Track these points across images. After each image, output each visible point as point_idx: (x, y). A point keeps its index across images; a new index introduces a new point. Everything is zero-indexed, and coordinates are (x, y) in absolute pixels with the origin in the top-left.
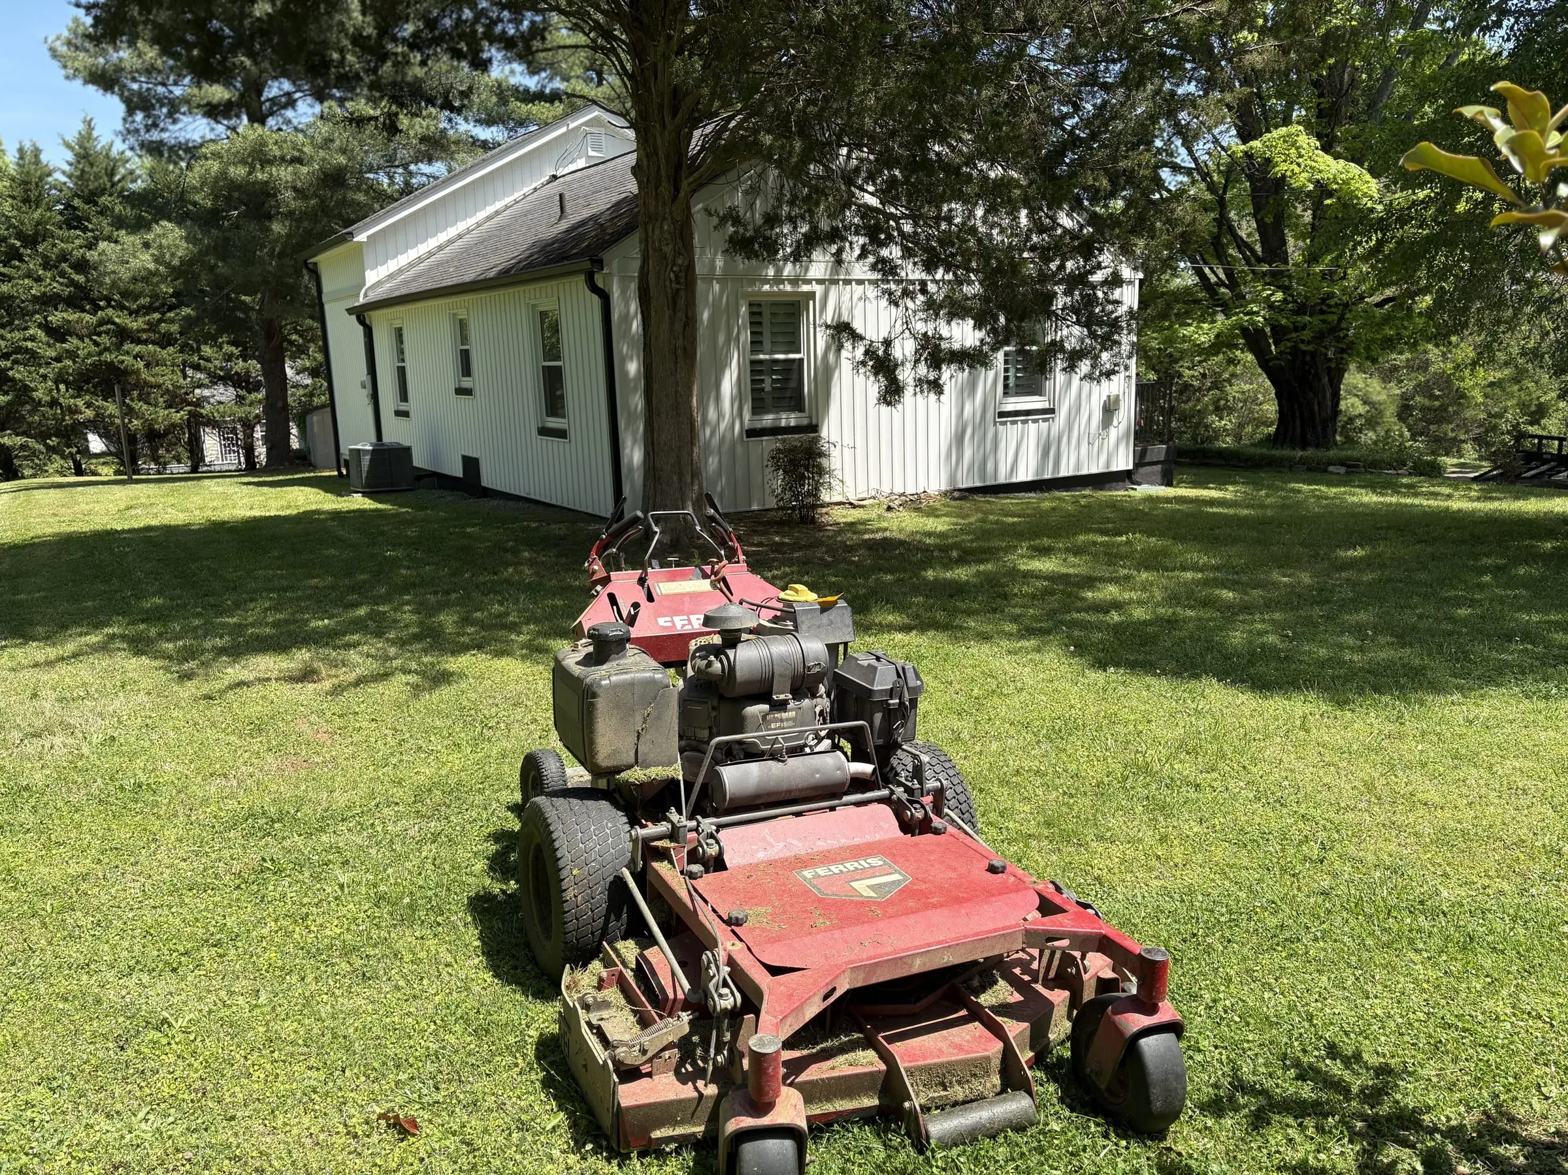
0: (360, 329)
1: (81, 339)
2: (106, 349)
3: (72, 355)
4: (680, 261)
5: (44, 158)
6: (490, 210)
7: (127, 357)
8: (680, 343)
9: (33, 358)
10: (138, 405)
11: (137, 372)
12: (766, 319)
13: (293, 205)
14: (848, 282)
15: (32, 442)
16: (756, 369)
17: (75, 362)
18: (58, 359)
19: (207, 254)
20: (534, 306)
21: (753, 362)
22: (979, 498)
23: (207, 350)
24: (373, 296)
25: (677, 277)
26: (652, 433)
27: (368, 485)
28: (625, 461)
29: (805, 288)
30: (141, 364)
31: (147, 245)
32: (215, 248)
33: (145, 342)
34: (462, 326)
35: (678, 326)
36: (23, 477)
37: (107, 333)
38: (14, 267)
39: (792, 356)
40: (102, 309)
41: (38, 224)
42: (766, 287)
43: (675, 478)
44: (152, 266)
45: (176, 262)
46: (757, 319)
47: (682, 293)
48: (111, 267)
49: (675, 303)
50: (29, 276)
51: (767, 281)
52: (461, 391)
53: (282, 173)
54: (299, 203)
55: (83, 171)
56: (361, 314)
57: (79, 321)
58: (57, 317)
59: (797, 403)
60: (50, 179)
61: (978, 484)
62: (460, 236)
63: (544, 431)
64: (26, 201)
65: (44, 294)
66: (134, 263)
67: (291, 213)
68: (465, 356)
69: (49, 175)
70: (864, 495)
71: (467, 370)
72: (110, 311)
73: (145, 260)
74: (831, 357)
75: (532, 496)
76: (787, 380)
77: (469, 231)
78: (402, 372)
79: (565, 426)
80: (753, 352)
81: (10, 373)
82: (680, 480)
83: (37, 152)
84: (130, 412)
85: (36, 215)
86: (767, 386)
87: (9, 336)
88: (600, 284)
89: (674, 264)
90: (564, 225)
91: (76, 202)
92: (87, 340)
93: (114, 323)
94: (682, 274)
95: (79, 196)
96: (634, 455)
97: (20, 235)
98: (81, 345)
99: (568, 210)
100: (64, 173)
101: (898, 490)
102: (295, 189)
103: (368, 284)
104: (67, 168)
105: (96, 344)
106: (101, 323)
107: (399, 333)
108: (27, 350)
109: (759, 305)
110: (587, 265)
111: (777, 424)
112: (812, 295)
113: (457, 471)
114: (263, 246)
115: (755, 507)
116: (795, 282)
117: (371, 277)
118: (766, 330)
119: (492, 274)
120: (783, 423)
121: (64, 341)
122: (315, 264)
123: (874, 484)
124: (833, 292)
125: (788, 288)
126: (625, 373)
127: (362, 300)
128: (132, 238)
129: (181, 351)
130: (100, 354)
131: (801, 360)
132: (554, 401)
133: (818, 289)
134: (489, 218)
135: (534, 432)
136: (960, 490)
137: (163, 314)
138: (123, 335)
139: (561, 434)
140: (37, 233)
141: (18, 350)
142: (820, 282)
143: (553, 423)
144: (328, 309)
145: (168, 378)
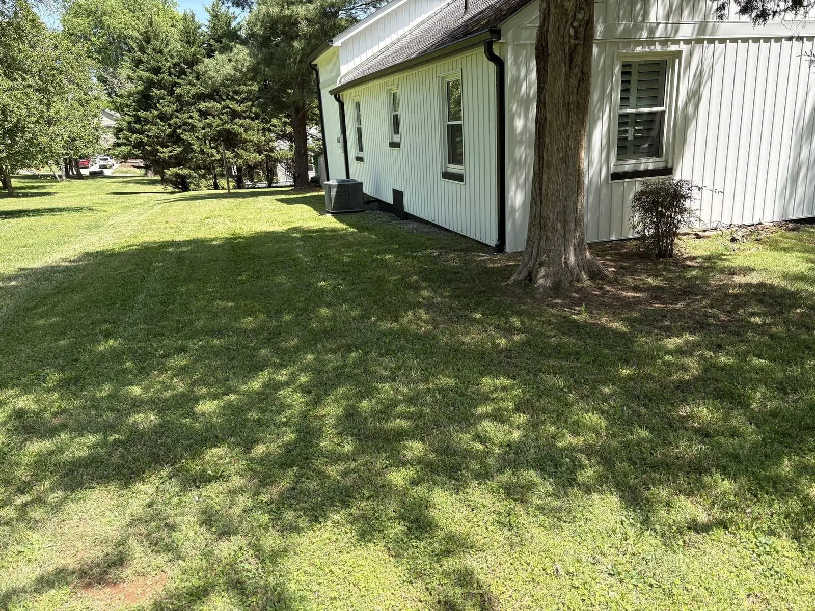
0: (337, 103)
1: (214, 117)
2: (226, 122)
3: (210, 126)
4: (580, 16)
5: (196, 19)
6: (419, 20)
7: (236, 127)
8: (573, 98)
9: (193, 128)
10: (241, 152)
11: (240, 134)
12: (634, 78)
13: (306, 29)
14: (711, 41)
15: (192, 173)
16: (624, 120)
17: (211, 130)
18: (203, 128)
19: (261, 63)
20: (443, 78)
21: (621, 116)
22: (807, 227)
23: (274, 121)
24: (344, 81)
25: (576, 32)
26: (541, 183)
27: (334, 208)
28: (509, 203)
29: (674, 48)
30: (242, 130)
31: (230, 60)
32: (265, 60)
33: (245, 118)
34: (395, 97)
35: (573, 82)
36: (190, 190)
37: (226, 113)
38: (183, 79)
39: (655, 109)
40: (224, 100)
41: (194, 55)
42: (639, 49)
43: (560, 225)
44: (232, 72)
45: (245, 69)
46: (627, 78)
47: (580, 49)
48: (211, 74)
49: (571, 60)
50: (190, 84)
51: (640, 43)
52: (394, 145)
53: (299, 9)
54: (309, 28)
55: (214, 24)
56: (337, 94)
57: (213, 107)
58: (203, 106)
59: (655, 150)
60: (199, 30)
61: (806, 216)
62: (399, 40)
63: (447, 175)
64: (188, 42)
65: (197, 93)
66: (224, 72)
67: (305, 35)
68: (396, 119)
69: (199, 28)
70: (708, 226)
71: (397, 130)
72: (228, 101)
73: (229, 69)
74: (691, 109)
75: (436, 222)
76: (649, 130)
77: (405, 36)
78: (359, 131)
79: (462, 172)
80: (622, 106)
81: (182, 136)
82: (564, 227)
83: (193, 16)
84: (238, 156)
85: (192, 50)
86: (630, 136)
87: (180, 116)
88: (497, 53)
89: (574, 20)
90: (467, 17)
91: (212, 42)
92: (216, 117)
93: (230, 108)
94: (582, 29)
95: (213, 39)
96: (517, 197)
97: (185, 62)
98: (214, 120)
99: (470, 7)
100: (206, 26)
101: (737, 221)
102: (307, 19)
103: (342, 74)
104: (207, 24)
105: (221, 119)
106: (224, 108)
107: (358, 105)
108: (190, 124)
109: (630, 66)
110: (487, 36)
111: (636, 168)
112: (679, 54)
113: (390, 200)
114: (290, 57)
115: (614, 238)
116: (664, 42)
117: (344, 70)
118: (633, 87)
119: (414, 56)
120: (642, 167)
121: (206, 118)
122: (316, 65)
123: (716, 217)
124: (698, 49)
125: (658, 48)
126: (513, 128)
127: (338, 85)
128: (222, 56)
129: (262, 122)
130: (223, 125)
131: (664, 112)
132: (455, 153)
133: (684, 48)
134: (418, 26)
135: (440, 175)
136: (790, 221)
137: (253, 102)
138: (234, 115)
139: (459, 178)
140: (193, 61)
141: (185, 124)
142: (687, 42)
143: (454, 168)
144: (322, 92)
145: (255, 137)
